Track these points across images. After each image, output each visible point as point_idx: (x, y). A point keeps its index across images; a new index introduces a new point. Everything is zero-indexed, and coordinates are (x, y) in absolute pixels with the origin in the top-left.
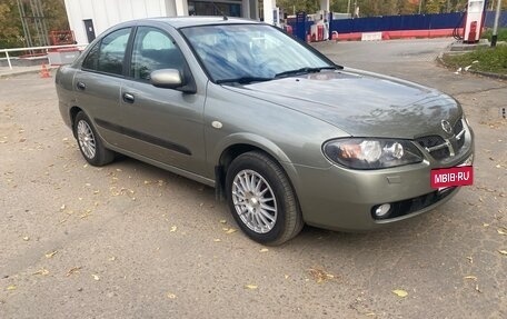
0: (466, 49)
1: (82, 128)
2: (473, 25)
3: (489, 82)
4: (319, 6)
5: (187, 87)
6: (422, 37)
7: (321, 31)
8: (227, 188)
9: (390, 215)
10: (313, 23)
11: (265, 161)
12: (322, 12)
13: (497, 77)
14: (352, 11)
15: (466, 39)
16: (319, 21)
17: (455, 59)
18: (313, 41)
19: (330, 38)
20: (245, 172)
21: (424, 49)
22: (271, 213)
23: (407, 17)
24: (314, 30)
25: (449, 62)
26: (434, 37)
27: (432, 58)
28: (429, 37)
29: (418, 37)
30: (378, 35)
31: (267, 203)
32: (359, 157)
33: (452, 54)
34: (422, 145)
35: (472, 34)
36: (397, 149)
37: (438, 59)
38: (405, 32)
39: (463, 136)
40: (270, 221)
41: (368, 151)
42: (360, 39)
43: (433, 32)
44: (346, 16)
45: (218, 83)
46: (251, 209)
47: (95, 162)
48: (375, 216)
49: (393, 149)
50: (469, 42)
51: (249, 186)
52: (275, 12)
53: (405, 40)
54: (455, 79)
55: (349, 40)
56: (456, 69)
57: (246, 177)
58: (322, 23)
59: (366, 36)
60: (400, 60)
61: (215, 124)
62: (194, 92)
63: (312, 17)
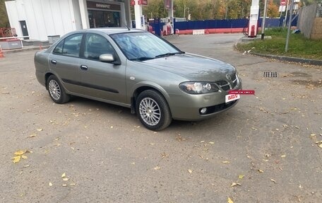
0: (250, 40)
1: (52, 84)
2: (253, 27)
3: (260, 59)
4: (167, 13)
5: (116, 62)
6: (228, 33)
7: (169, 29)
8: (137, 107)
9: (207, 113)
10: (164, 24)
11: (155, 93)
12: (169, 18)
13: (263, 56)
14: (187, 17)
15: (250, 35)
16: (168, 23)
17: (243, 46)
18: (165, 35)
19: (174, 33)
20: (146, 99)
21: (228, 40)
22: (158, 116)
23: (219, 21)
24: (165, 28)
25: (240, 48)
26: (234, 32)
27: (231, 45)
28: (231, 32)
29: (225, 33)
30: (202, 31)
31: (156, 112)
32: (194, 89)
33: (242, 43)
34: (218, 84)
35: (253, 32)
36: (208, 86)
37: (234, 46)
38: (218, 30)
39: (236, 81)
40: (157, 119)
41: (197, 87)
42: (192, 33)
43: (233, 30)
44: (183, 19)
45: (131, 60)
46: (148, 115)
47: (59, 102)
48: (201, 113)
49: (206, 86)
50: (251, 37)
51: (148, 105)
52: (142, 18)
53: (218, 34)
54: (242, 57)
55: (186, 34)
56: (243, 52)
57: (146, 101)
58: (169, 24)
59: (195, 32)
60: (215, 47)
61: (131, 78)
62: (120, 64)
63: (163, 20)
